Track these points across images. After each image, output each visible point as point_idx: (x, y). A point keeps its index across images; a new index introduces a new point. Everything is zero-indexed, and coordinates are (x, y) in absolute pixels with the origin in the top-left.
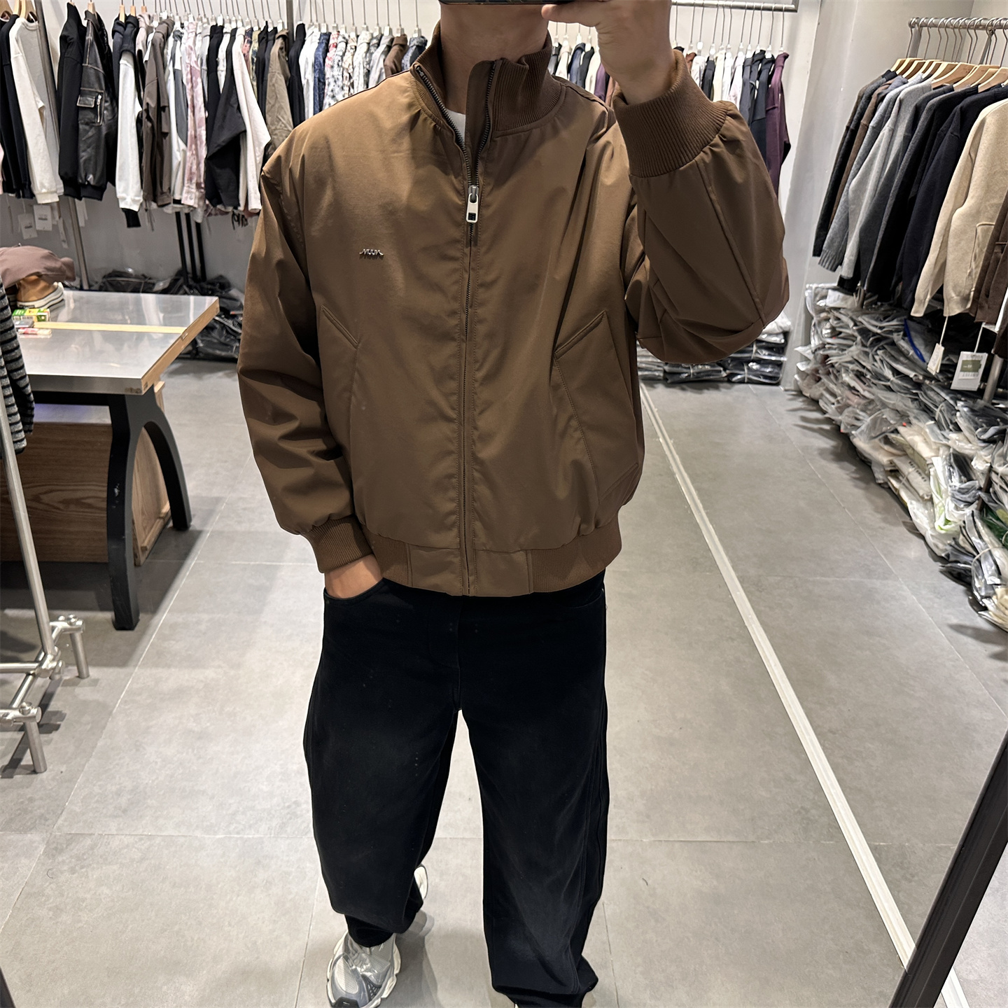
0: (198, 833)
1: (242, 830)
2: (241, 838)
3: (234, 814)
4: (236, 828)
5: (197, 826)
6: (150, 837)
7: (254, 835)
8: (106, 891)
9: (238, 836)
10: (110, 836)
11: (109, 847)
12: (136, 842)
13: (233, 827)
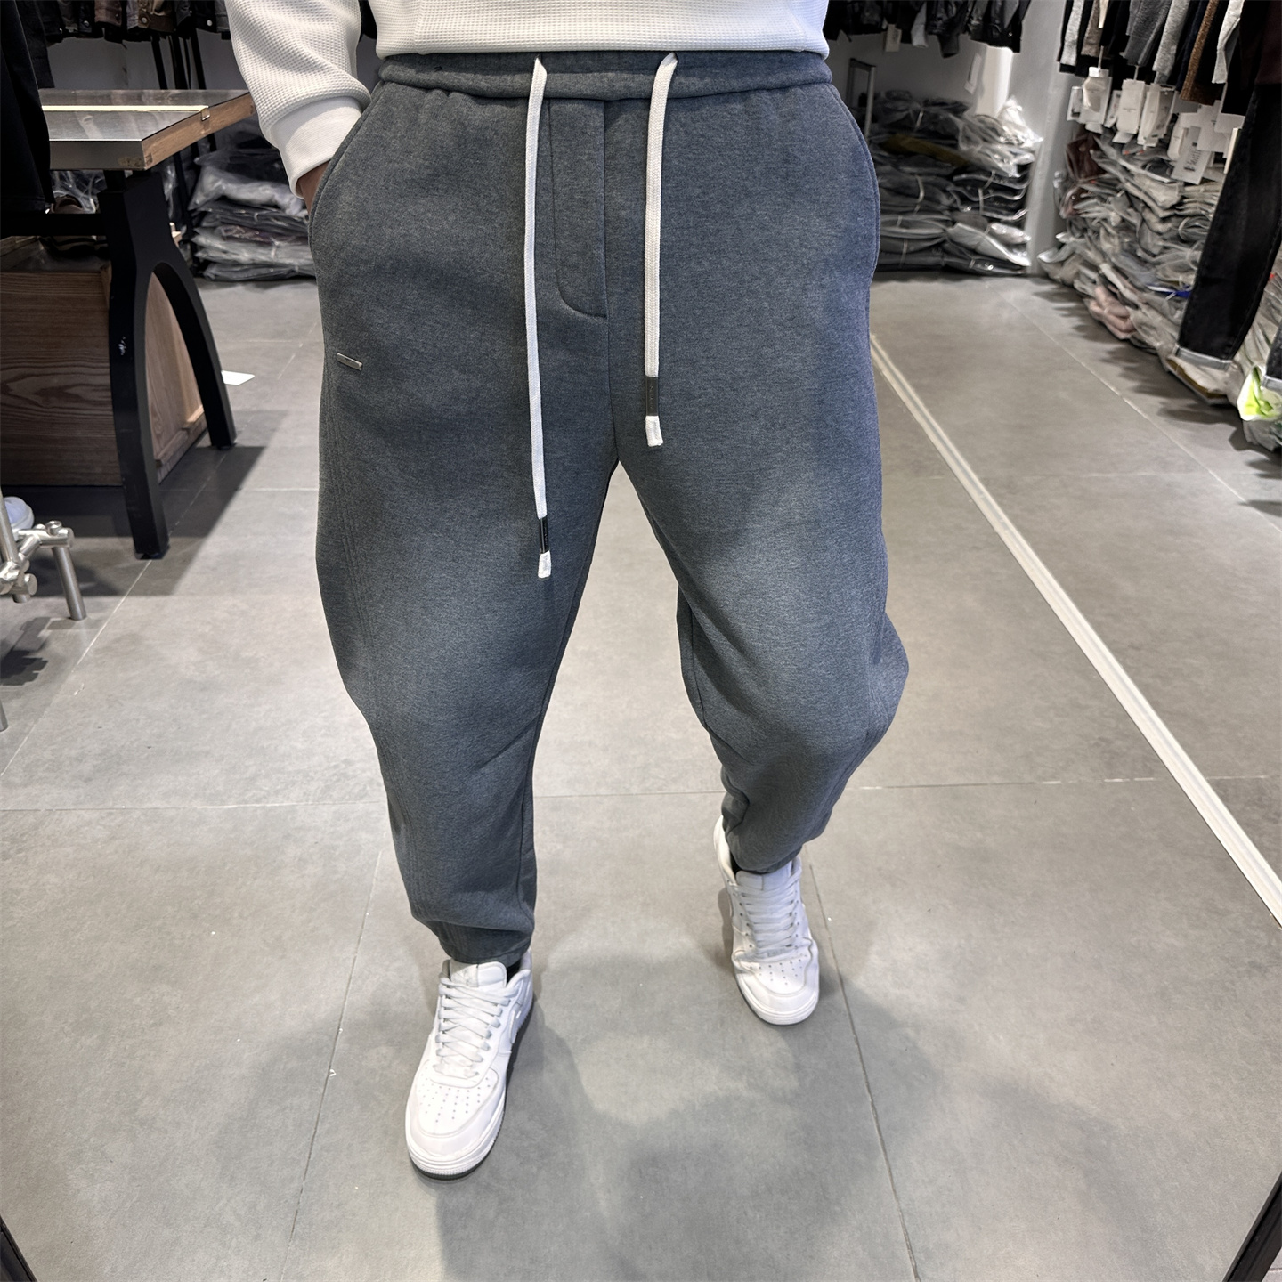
0: (198, 805)
1: (265, 797)
2: (263, 808)
3: (253, 779)
4: (254, 795)
5: (196, 795)
6: (123, 812)
7: (282, 802)
8: (53, 879)
9: (258, 805)
10: (63, 812)
11: (61, 824)
12: (103, 818)
13: (251, 794)
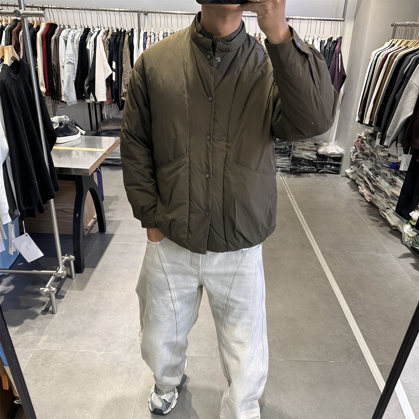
0: (94, 351)
1: (112, 350)
2: (112, 354)
3: (109, 344)
4: (109, 350)
5: (94, 348)
6: (75, 352)
7: (117, 352)
8: (56, 373)
9: (110, 353)
10: (59, 352)
11: (58, 355)
12: (69, 354)
13: (109, 349)
